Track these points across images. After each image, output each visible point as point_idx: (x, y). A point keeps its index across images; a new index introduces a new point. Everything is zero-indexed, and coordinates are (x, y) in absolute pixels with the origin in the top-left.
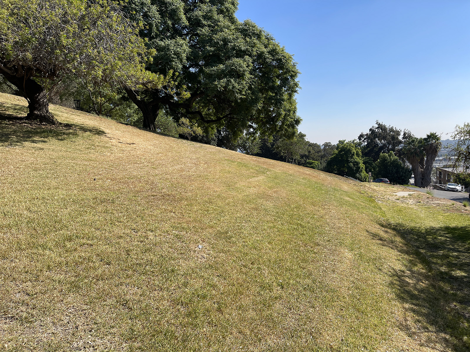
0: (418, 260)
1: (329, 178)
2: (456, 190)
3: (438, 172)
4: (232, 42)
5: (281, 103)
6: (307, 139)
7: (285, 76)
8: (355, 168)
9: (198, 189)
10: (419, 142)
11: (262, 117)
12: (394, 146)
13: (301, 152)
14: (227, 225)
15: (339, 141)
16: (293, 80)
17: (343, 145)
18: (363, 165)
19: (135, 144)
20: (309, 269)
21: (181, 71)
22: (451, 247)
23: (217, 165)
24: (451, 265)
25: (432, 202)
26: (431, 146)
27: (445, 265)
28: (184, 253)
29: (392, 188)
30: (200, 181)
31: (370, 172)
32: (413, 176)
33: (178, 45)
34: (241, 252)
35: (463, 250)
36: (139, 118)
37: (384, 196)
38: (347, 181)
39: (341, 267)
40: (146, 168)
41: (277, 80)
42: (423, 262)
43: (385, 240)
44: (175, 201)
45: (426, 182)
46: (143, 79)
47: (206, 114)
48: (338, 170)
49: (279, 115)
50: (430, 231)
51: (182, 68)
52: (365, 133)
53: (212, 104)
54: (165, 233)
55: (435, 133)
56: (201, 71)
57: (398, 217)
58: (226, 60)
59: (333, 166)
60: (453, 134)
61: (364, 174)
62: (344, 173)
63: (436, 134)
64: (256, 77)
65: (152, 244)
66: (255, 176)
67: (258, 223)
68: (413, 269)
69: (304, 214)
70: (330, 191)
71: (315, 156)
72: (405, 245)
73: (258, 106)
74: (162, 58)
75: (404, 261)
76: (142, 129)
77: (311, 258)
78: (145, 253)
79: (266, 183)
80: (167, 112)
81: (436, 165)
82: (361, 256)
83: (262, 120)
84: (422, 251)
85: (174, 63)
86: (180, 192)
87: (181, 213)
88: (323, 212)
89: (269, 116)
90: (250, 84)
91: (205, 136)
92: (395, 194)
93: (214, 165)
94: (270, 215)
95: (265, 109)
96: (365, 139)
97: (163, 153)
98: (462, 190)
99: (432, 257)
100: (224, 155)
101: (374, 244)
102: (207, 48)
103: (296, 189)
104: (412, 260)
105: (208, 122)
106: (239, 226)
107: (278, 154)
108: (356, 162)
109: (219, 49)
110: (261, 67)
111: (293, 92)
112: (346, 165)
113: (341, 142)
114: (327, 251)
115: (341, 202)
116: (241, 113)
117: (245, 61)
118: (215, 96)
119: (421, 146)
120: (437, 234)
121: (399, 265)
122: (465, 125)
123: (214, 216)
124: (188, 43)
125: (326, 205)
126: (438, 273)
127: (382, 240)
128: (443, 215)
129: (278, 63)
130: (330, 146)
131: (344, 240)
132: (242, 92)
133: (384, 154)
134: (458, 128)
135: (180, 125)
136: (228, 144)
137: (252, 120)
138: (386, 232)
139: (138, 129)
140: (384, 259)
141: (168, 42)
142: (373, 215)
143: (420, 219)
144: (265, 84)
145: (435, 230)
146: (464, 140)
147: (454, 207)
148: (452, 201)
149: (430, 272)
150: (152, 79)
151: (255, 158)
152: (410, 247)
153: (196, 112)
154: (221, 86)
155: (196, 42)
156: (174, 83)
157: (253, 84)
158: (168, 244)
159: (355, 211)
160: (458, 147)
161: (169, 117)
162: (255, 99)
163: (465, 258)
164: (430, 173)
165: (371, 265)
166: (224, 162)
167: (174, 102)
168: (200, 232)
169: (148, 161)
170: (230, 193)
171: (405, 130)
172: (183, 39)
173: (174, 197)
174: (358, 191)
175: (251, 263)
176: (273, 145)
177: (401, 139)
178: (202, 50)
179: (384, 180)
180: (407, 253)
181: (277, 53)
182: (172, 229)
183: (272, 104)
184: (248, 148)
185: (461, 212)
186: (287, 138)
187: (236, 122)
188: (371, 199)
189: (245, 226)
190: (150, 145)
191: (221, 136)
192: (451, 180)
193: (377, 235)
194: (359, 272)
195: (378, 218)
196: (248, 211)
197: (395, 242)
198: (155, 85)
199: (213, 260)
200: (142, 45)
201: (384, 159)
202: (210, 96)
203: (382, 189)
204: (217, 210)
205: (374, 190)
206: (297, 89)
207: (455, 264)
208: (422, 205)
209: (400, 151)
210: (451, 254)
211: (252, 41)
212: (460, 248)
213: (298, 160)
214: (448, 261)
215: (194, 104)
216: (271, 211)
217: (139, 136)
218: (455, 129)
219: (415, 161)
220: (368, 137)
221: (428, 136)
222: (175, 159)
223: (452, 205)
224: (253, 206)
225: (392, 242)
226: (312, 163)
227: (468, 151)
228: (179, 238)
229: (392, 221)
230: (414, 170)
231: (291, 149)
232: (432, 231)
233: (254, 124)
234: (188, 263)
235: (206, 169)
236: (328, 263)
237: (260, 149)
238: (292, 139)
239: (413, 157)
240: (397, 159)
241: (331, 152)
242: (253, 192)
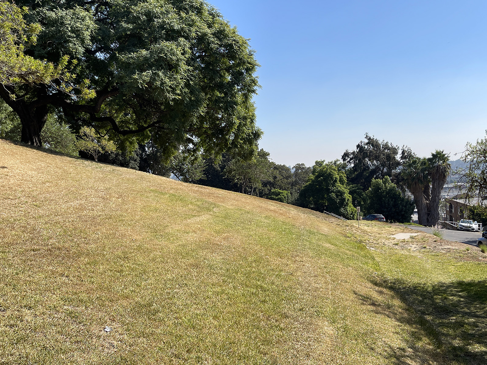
0: (423, 332)
1: (302, 216)
2: (472, 229)
3: (448, 204)
4: (160, 18)
5: (233, 107)
6: (271, 159)
7: (238, 69)
8: (338, 200)
9: (106, 238)
10: (422, 164)
11: (207, 128)
12: (390, 169)
13: (264, 177)
14: (151, 292)
15: (316, 162)
16: (250, 75)
17: (321, 168)
18: (349, 196)
19: (6, 168)
20: (273, 354)
21: (83, 57)
22: (466, 310)
23: (138, 200)
24: (467, 337)
25: (440, 247)
26: (438, 169)
27: (459, 336)
28: (81, 341)
29: (388, 229)
30: (111, 224)
31: (359, 206)
32: (416, 210)
33: (78, 18)
34: (171, 334)
35: (482, 314)
36: (15, 127)
37: (378, 239)
38: (327, 219)
39: (319, 349)
40: (23, 206)
41: (227, 74)
42: (430, 335)
43: (379, 305)
44: (69, 257)
45: (432, 218)
46: (20, 68)
47: (122, 122)
48: (315, 204)
49: (230, 124)
50: (438, 289)
51: (84, 53)
52: (351, 151)
53: (131, 107)
54: (51, 310)
55: (442, 151)
56: (113, 58)
57: (396, 270)
58: (151, 42)
59: (308, 198)
60: (464, 155)
61: (350, 208)
62: (324, 207)
63: (444, 153)
64: (196, 68)
65: (29, 329)
66: (196, 214)
67: (198, 287)
68: (417, 345)
69: (266, 271)
70: (303, 235)
71: (283, 183)
72: (407, 310)
73: (201, 112)
74: (52, 36)
75: (404, 335)
76: (19, 144)
77: (275, 337)
78: (16, 344)
79: (211, 226)
80: (60, 117)
81: (446, 195)
82: (346, 329)
83: (205, 132)
84: (429, 318)
85: (71, 45)
86: (78, 242)
87: (79, 277)
88: (293, 266)
89: (217, 126)
90: (188, 80)
91: (120, 154)
92: (392, 236)
93: (132, 199)
94: (217, 274)
95: (210, 117)
96: (351, 159)
97: (51, 182)
98: (479, 229)
99: (441, 326)
100: (149, 184)
101: (364, 311)
102: (122, 25)
103: (255, 234)
104: (416, 332)
105: (125, 133)
106: (169, 293)
107: (231, 181)
108: (339, 191)
109: (140, 27)
110: (203, 54)
111: (249, 92)
112: (326, 196)
113: (318, 163)
114: (299, 326)
115: (319, 250)
116: (174, 121)
117: (179, 45)
118: (137, 96)
119: (425, 170)
120: (448, 292)
121: (398, 340)
122: (478, 143)
123: (131, 279)
124: (93, 15)
125: (298, 256)
126: (450, 349)
127: (376, 305)
128: (455, 264)
129: (228, 50)
130: (303, 169)
131: (322, 308)
132: (176, 90)
133: (377, 180)
134: (469, 147)
135: (81, 138)
136: (155, 166)
137: (192, 131)
138: (381, 293)
139: (12, 144)
140: (378, 332)
141: (61, 13)
142: (362, 268)
143: (426, 271)
144: (210, 79)
145: (444, 287)
146: (478, 163)
147: (468, 253)
148: (466, 245)
149: (438, 348)
150: (35, 69)
151: (196, 187)
152: (413, 312)
153: (106, 119)
154: (144, 81)
155: (105, 15)
156: (71, 76)
157: (191, 80)
158: (56, 328)
159: (338, 263)
160: (470, 171)
161: (63, 124)
162: (196, 102)
163: (485, 325)
164: (437, 207)
165: (360, 343)
166: (149, 195)
167: (71, 102)
168: (108, 305)
169: (27, 195)
170: (156, 241)
171: (404, 147)
172: (85, 9)
173: (67, 251)
174: (342, 234)
175: (187, 351)
176: (223, 168)
177: (399, 160)
178: (115, 27)
179: (378, 217)
180: (409, 322)
181: (226, 36)
182: (62, 303)
183: (220, 108)
184: (186, 172)
185: (478, 260)
186: (242, 158)
187: (167, 133)
188: (360, 245)
189: (178, 294)
190: (32, 170)
191: (146, 154)
192: (465, 216)
193: (368, 298)
194: (344, 354)
195: (369, 273)
196: (184, 269)
197: (392, 307)
198: (41, 78)
199: (128, 349)
200: (18, 16)
201: (377, 188)
202: (126, 95)
203: (375, 229)
204: (135, 270)
205: (364, 232)
206: (255, 88)
207: (472, 334)
208: (428, 252)
209: (398, 176)
210: (466, 321)
211: (190, 18)
212: (478, 312)
213: (260, 189)
214: (462, 331)
215: (103, 106)
216: (218, 268)
217: (13, 154)
218: (465, 147)
219: (418, 189)
220: (355, 156)
221: (433, 155)
222: (71, 191)
223: (466, 251)
224: (192, 261)
225: (389, 307)
226: (279, 194)
227: (483, 177)
228: (73, 317)
229: (389, 277)
230: (417, 202)
231: (249, 173)
232: (441, 288)
233: (194, 137)
234: (87, 356)
235: (120, 205)
236: (300, 343)
237: (204, 174)
238: (250, 160)
239: (416, 183)
240: (394, 187)
241: (305, 178)
242: (192, 239)
